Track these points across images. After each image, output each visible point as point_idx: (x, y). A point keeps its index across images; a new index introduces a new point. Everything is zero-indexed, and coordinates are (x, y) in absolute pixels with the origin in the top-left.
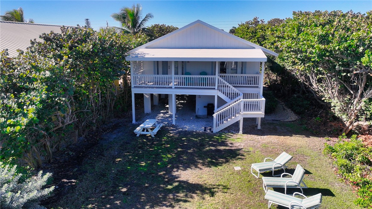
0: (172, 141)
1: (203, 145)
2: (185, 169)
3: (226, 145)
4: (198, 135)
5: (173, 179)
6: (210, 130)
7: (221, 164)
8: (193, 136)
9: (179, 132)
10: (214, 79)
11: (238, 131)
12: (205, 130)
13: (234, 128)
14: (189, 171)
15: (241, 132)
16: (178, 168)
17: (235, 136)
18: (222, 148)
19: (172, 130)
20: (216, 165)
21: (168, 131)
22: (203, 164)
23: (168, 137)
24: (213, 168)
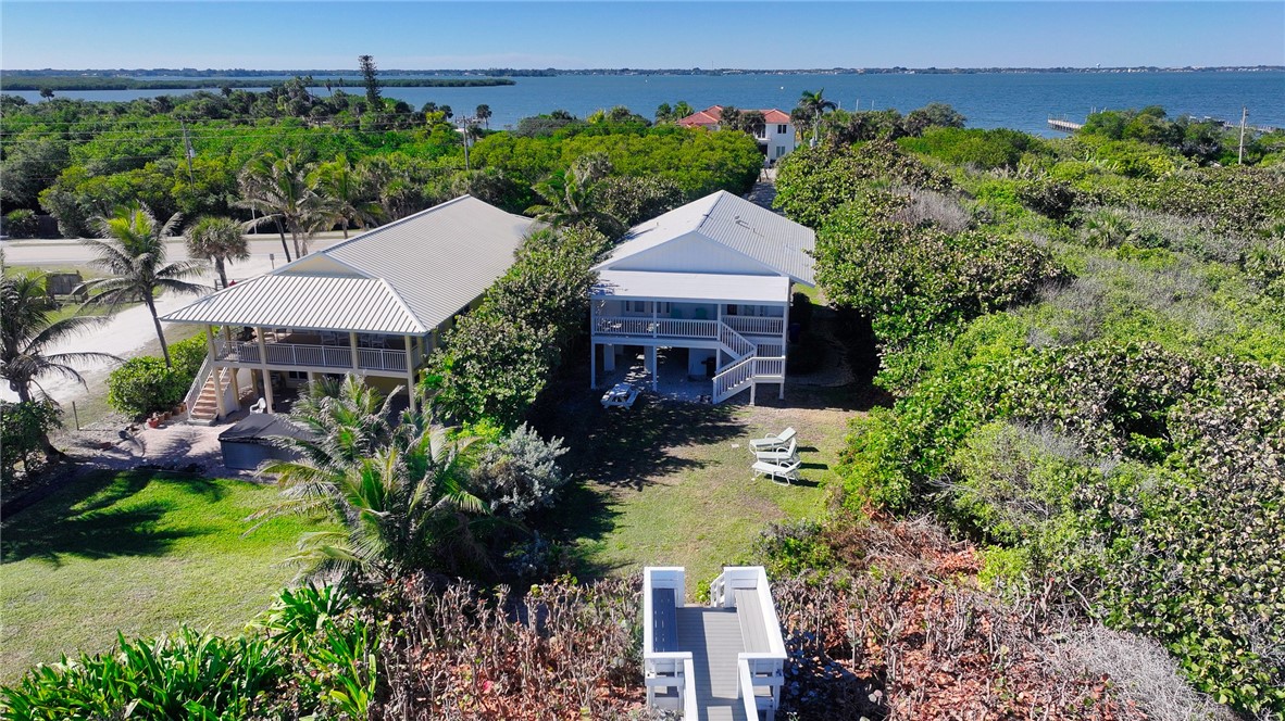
0: (653, 413)
1: (697, 421)
2: (674, 446)
3: (729, 421)
4: (692, 407)
5: (662, 454)
6: (709, 399)
7: (717, 442)
8: (684, 408)
9: (664, 403)
10: (716, 326)
11: (748, 402)
12: (701, 400)
13: (742, 398)
14: (678, 448)
15: (752, 403)
16: (666, 445)
17: (743, 409)
18: (723, 424)
19: (654, 400)
20: (710, 442)
21: (648, 402)
22: (695, 442)
23: (649, 410)
24: (706, 445)
